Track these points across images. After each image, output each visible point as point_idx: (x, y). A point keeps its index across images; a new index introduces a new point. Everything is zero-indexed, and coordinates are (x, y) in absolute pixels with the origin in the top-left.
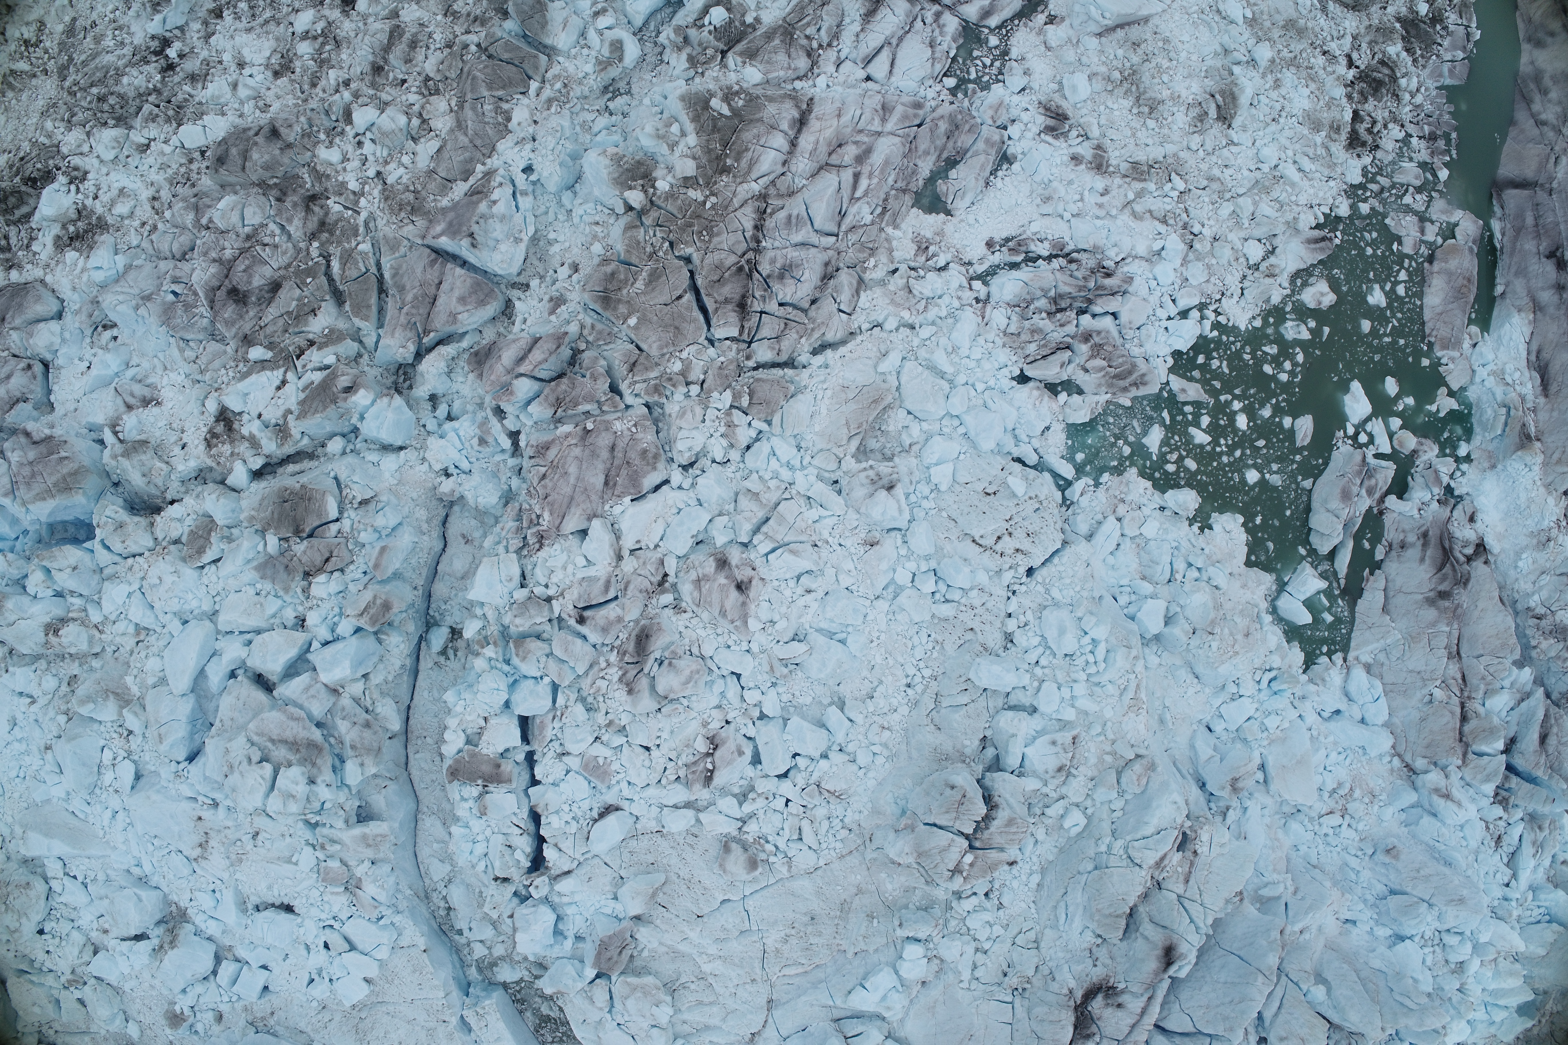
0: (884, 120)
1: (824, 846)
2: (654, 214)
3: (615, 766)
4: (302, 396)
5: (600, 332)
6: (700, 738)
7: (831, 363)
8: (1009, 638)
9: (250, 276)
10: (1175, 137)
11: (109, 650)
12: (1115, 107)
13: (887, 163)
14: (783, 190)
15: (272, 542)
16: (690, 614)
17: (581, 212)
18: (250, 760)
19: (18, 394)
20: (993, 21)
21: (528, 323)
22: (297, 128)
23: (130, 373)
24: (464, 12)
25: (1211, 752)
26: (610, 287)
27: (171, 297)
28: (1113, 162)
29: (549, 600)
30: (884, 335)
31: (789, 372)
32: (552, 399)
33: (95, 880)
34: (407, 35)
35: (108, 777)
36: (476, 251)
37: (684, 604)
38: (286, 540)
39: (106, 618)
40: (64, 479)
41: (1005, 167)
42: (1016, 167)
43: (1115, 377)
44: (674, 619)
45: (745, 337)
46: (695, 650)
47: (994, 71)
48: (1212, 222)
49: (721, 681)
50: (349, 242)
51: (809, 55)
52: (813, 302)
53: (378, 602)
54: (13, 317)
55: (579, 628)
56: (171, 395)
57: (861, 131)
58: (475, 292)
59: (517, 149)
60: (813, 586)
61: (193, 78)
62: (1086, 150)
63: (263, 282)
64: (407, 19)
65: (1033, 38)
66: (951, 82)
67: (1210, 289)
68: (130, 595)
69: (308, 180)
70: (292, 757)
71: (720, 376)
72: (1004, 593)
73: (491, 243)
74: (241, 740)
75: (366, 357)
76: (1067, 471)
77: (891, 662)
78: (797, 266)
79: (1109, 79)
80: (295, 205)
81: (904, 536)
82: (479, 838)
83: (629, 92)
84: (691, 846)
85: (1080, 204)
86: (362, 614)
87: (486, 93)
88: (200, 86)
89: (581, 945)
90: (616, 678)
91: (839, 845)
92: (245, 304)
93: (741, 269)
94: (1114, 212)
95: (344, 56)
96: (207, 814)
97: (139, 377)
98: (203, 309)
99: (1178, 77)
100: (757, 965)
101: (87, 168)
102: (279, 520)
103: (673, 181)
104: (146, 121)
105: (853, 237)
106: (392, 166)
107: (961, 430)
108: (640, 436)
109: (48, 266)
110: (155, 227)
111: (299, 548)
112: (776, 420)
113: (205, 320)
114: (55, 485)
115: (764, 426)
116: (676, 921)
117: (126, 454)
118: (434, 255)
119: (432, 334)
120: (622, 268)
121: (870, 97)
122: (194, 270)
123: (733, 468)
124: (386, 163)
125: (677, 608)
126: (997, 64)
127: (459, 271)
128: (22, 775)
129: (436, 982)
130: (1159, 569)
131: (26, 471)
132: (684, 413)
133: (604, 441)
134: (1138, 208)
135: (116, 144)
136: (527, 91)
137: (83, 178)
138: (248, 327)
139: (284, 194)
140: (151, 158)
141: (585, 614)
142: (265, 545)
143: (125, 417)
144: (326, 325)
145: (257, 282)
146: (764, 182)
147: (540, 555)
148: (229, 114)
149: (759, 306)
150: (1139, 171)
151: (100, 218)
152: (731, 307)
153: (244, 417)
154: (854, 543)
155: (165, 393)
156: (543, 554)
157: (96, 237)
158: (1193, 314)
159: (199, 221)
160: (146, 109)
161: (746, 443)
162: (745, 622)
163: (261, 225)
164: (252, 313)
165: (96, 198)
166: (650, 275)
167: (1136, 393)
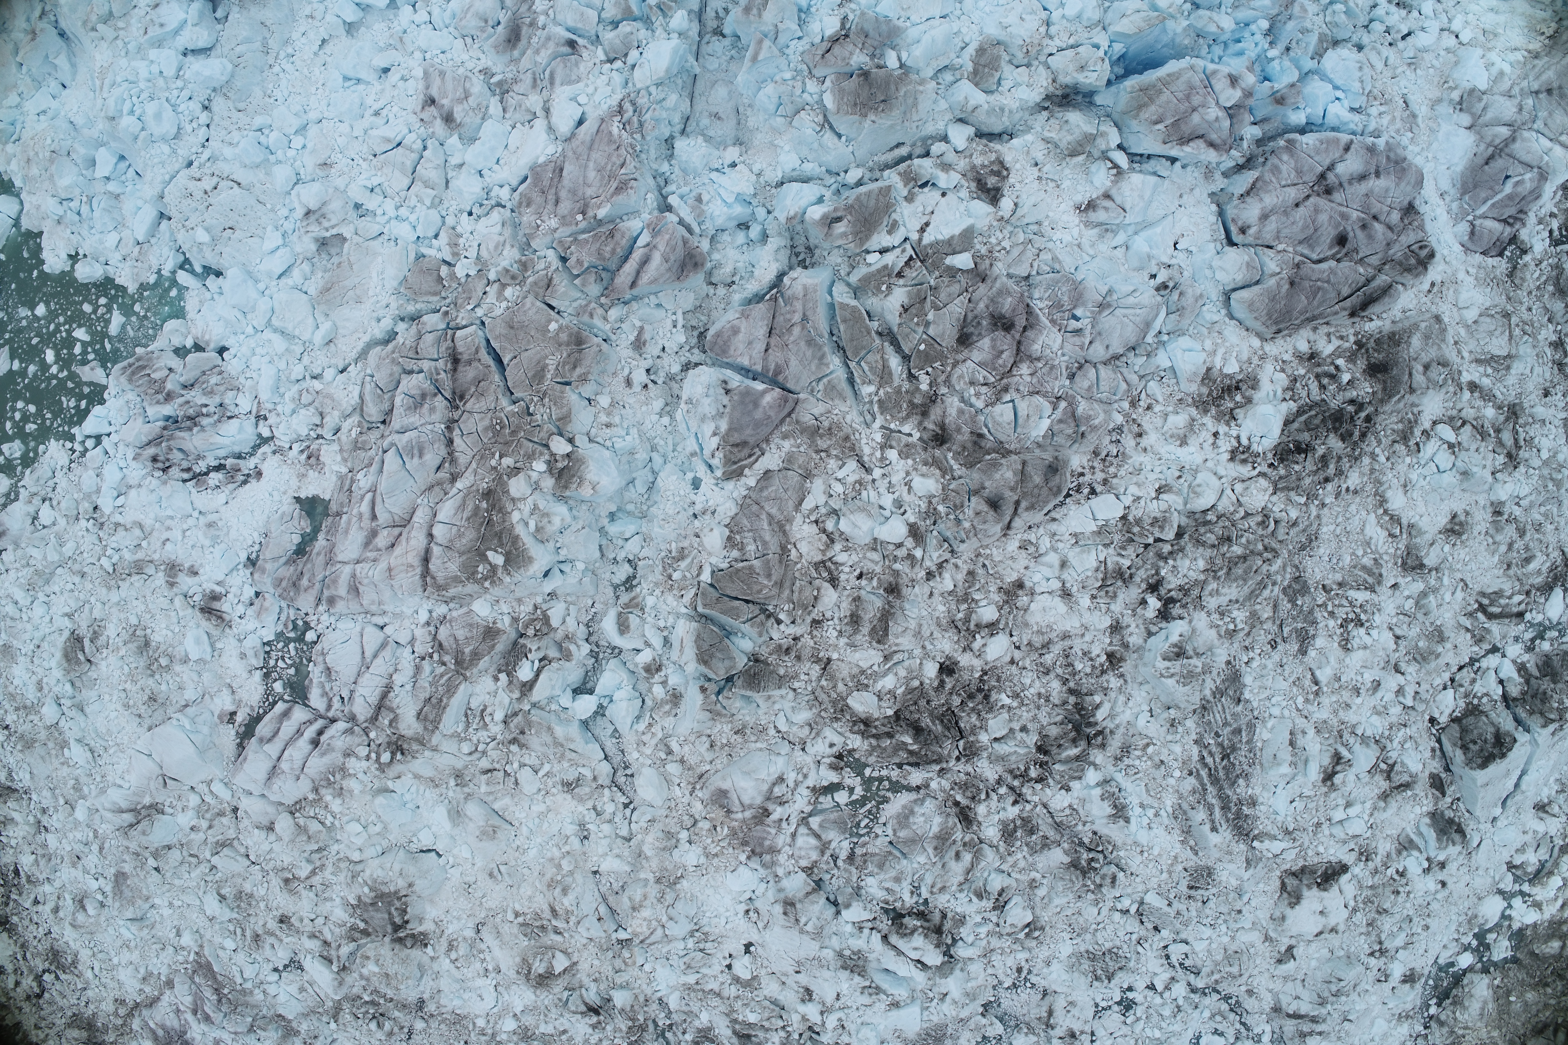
0: (354, 576)
2: (544, 436)
4: (894, 216)
5: (585, 312)
7: (374, 323)
8: (206, 107)
9: (993, 347)
10: (114, 610)
12: (164, 632)
13: (347, 532)
14: (437, 489)
15: (891, 60)
16: (477, 69)
17: (628, 438)
19: (1249, 200)
20: (280, 707)
21: (669, 323)
22: (969, 512)
23: (1121, 238)
24: (808, 664)
25: (58, 64)
26: (576, 355)
27: (1078, 312)
28: (161, 574)
29: (610, 59)
30: (333, 361)
31: (411, 308)
32: (618, 236)
34: (865, 629)
36: (722, 377)
37: (481, 76)
38: (879, 67)
40: (1151, 100)
41: (254, 556)
42: (243, 557)
43: (143, 367)
44: (490, 63)
45: (450, 332)
46: (469, 40)
47: (273, 654)
48: (80, 534)
49: (447, 22)
50: (886, 393)
51: (441, 645)
52: (399, 382)
53: (755, 11)
54: (1279, 286)
55: (573, 36)
56: (1065, 218)
57: (373, 560)
58: (725, 343)
59: (714, 506)
60: (373, 118)
61: (1123, 577)
62: (185, 582)
63: (978, 344)
64: (872, 652)
65: (243, 694)
66: (310, 636)
67: (78, 470)
68: (1061, 6)
69: (952, 462)
71: (470, 291)
72: (210, 143)
73: (712, 391)
75: (843, 273)
76: (183, 277)
77: (305, 71)
78: (409, 408)
79: (171, 658)
80: (958, 430)
81: (298, 179)
83: (616, 587)
85: (185, 527)
87: (755, 563)
88: (1110, 565)
90: (537, 3)
92: (992, 316)
93: (462, 398)
94: (157, 525)
95: (942, 608)
97: (1109, 235)
98: (1040, 305)
99: (117, 673)
101: (1231, 465)
102: (888, 84)
103: (530, 473)
104: (1165, 519)
105: (371, 454)
106: (851, 479)
107: (261, 286)
108: (533, 218)
109: (1261, 358)
110: (1134, 404)
111: (859, 59)
112: (412, 256)
113: (1036, 295)
114: (1160, 92)
115: (425, 250)
117: (1090, 139)
118: (780, 378)
120: (568, 377)
121: (373, 602)
122: (1061, 348)
123: (452, 208)
124: (860, 482)
125: (487, 73)
126: (272, 663)
127: (745, 362)
130: (103, 206)
131: (1196, 100)
132: (496, 247)
133: (565, 207)
134: (137, 532)
135: (1198, 489)
136: (713, 572)
137: (1233, 455)
138: (982, 289)
139: (975, 443)
140: (1152, 481)
141: (566, 49)
142: (899, 59)
143: (1109, 184)
144: (889, 298)
145: (985, 343)
146: (454, 491)
147: (620, 97)
148: (1067, 537)
149: (441, 364)
150: (138, 568)
151: (1206, 411)
152: (465, 357)
153: (964, 193)
154: (342, 162)
155: (1073, 219)
156: (618, 97)
157: (1205, 390)
158: (90, 443)
159: (1070, 404)
160: (1169, 534)
161: (442, 234)
162: (426, 73)
163: (992, 404)
164: (982, 305)
165: (1216, 435)
166: (543, 377)
167: (131, 360)
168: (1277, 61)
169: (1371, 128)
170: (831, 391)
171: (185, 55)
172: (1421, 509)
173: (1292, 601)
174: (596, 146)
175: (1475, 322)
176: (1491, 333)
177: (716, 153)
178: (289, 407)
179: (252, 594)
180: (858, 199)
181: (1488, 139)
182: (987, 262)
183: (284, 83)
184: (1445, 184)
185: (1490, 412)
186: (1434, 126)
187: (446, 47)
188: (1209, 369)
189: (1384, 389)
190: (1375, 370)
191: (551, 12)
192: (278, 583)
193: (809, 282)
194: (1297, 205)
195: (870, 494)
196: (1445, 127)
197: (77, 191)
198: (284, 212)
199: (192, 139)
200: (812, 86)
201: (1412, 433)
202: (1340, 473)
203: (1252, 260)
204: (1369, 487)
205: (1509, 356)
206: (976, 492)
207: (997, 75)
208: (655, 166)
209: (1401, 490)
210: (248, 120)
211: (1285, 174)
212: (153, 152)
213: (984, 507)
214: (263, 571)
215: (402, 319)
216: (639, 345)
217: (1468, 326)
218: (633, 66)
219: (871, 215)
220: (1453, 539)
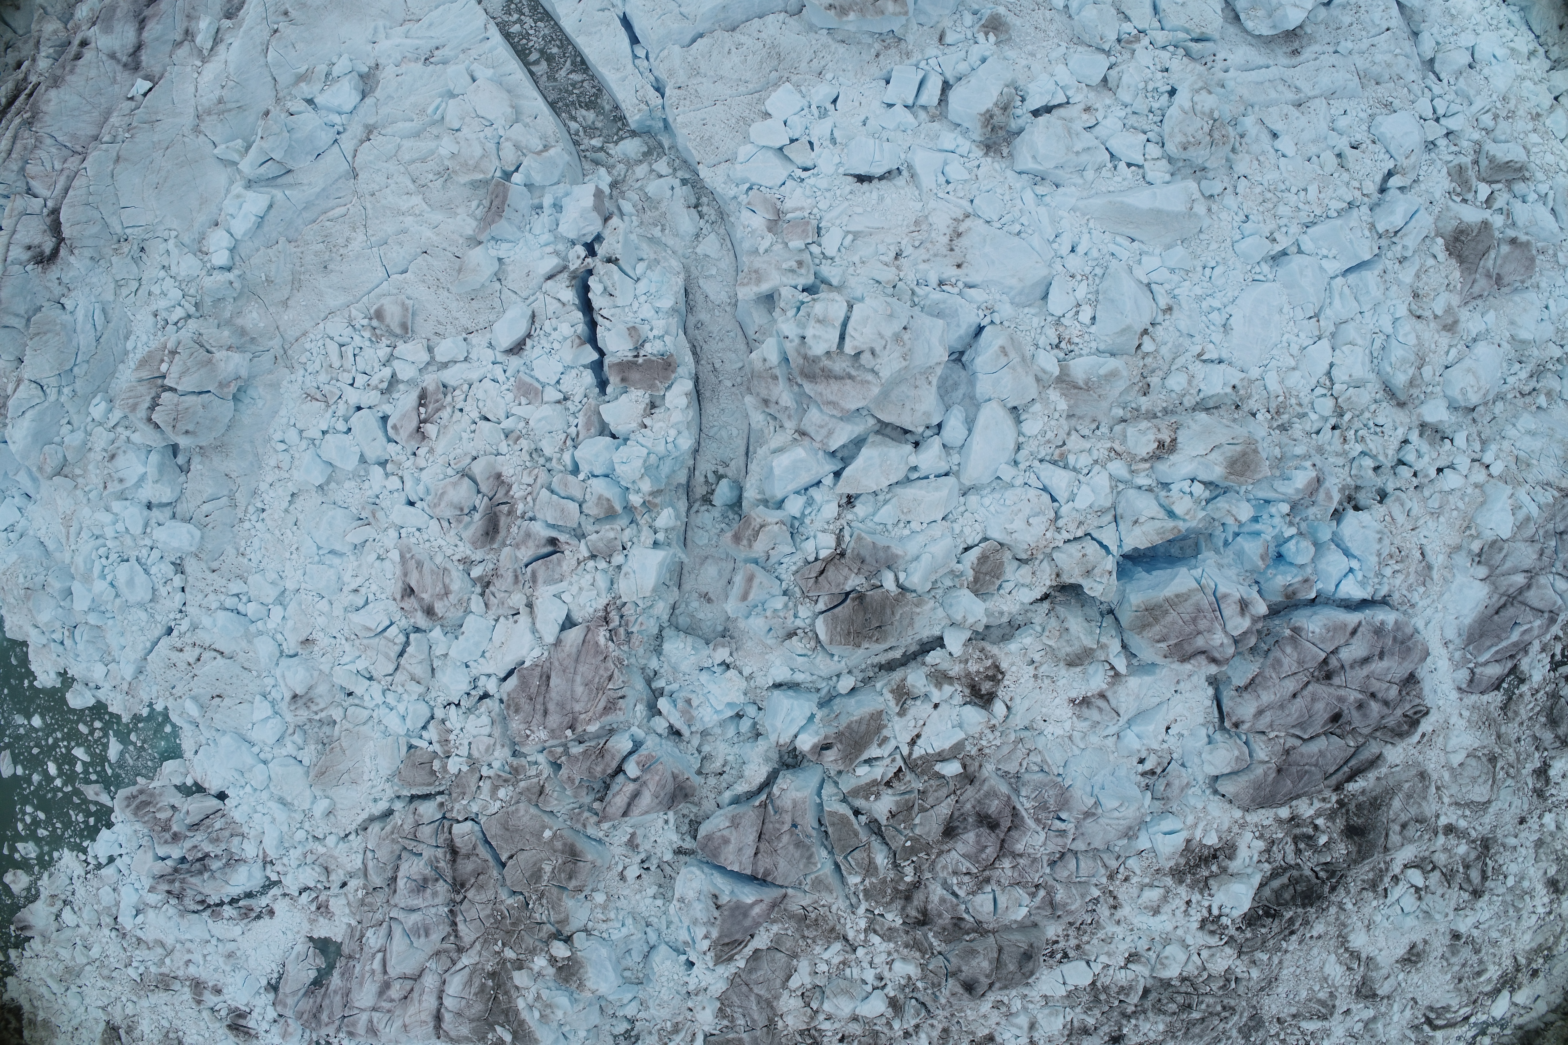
0: (371, 1021)
1: (320, 343)
2: (543, 934)
3: (510, 396)
4: (885, 732)
5: (578, 821)
6: (434, 437)
7: (371, 804)
8: (179, 567)
9: (978, 842)
10: (145, 1013)
11: (1104, 429)
12: (196, 1037)
13: (361, 984)
14: (444, 957)
15: (888, 581)
16: (455, 558)
17: (623, 929)
18: (873, 353)
19: (1246, 695)
21: (661, 822)
22: (946, 992)
23: (1113, 729)
25: (17, 478)
26: (571, 866)
27: (1064, 816)
28: (186, 990)
29: (593, 557)
30: (335, 831)
31: (406, 793)
32: (608, 757)
33: (1099, 169)
35: (1082, 291)
36: (713, 890)
37: (461, 567)
38: (873, 588)
39: (1104, 466)
40: (1157, 620)
41: (273, 982)
42: (264, 982)
43: (146, 804)
44: (468, 552)
45: (447, 824)
46: (445, 524)
48: (104, 940)
49: (422, 496)
50: (871, 883)
52: (399, 857)
53: (745, 542)
54: (1266, 774)
55: (554, 534)
56: (1058, 712)
57: (389, 1011)
58: (717, 849)
59: (703, 984)
60: (352, 597)
61: (1088, 1032)
62: (211, 999)
63: (965, 837)
67: (95, 883)
68: (1072, 499)
69: (932, 940)
70: (826, 363)
71: (464, 787)
72: (188, 608)
73: (702, 898)
74: (885, 373)
75: (833, 773)
77: (277, 532)
78: (412, 891)
80: (940, 915)
81: (282, 652)
82: (644, 298)
83: (615, 1037)
84: (440, 323)
85: (205, 951)
86: (762, 526)
87: (744, 1036)
88: (1076, 1024)
89: (536, 201)
90: (515, 487)
91: (308, 346)
92: (978, 814)
93: (462, 885)
94: (178, 946)
96: (951, 272)
97: (1099, 727)
98: (1025, 805)
100: (370, 212)
101: (1200, 934)
102: (883, 607)
103: (532, 965)
104: (1131, 986)
105: (379, 916)
106: (836, 961)
107: (256, 750)
108: (522, 727)
109: (1241, 827)
110: (1111, 877)
111: (854, 582)
112: (404, 749)
113: (1023, 793)
114: (1166, 613)
115: (415, 742)
116: (445, 245)
118: (769, 880)
119: (757, 803)
120: (564, 884)
122: (1044, 844)
123: (439, 700)
124: (845, 963)
125: (467, 563)
127: (735, 867)
128: (1208, 271)
129: (685, 131)
130: (85, 637)
131: (1203, 624)
132: (487, 750)
133: (554, 720)
134: (160, 950)
135: (1165, 961)
136: (706, 1036)
137: (1203, 923)
138: (970, 792)
139: (955, 925)
140: (1123, 949)
141: (550, 549)
142: (897, 579)
143: (1105, 686)
144: (878, 803)
145: (970, 837)
146: (459, 965)
147: (606, 602)
148: (1038, 998)
149: (440, 853)
150: (165, 983)
151: (1181, 882)
152: (463, 851)
153: (958, 699)
154: (323, 641)
155: (1066, 712)
156: (603, 601)
157: (1183, 861)
158: (104, 861)
159: (1048, 893)
160: (1134, 999)
161: (431, 726)
162: (402, 556)
163: (973, 893)
164: (968, 806)
165: (1188, 903)
166: (540, 877)
167: (133, 789)
168: (1293, 541)
169: (1384, 591)
170: (819, 884)
171: (149, 506)
172: (1382, 943)
173: (1247, 1037)
174: (582, 658)
175: (1461, 765)
176: (1474, 780)
177: (706, 652)
178: (294, 863)
179: (275, 1015)
180: (849, 727)
181: (1502, 590)
182: (977, 764)
183: (256, 541)
184: (1451, 633)
185: (1462, 849)
186: (1449, 576)
187: (423, 526)
188: (1188, 841)
189: (1359, 852)
190: (1352, 832)
191: (529, 499)
192: (300, 1016)
193: (799, 795)
194: (1294, 696)
195: (855, 972)
196: (1460, 579)
197: (58, 624)
198: (270, 681)
199: (168, 603)
200: (804, 612)
201: (1381, 880)
202: (1306, 923)
203: (1242, 753)
204: (1333, 931)
205: (1489, 802)
206: (954, 974)
207: (998, 583)
208: (643, 662)
209: (1364, 930)
210: (224, 582)
211: (1286, 667)
212: (130, 618)
213: (961, 991)
214: (285, 1005)
215: (398, 797)
216: (632, 844)
217: (1452, 769)
218: (619, 567)
219: (861, 738)
220: (1408, 968)
